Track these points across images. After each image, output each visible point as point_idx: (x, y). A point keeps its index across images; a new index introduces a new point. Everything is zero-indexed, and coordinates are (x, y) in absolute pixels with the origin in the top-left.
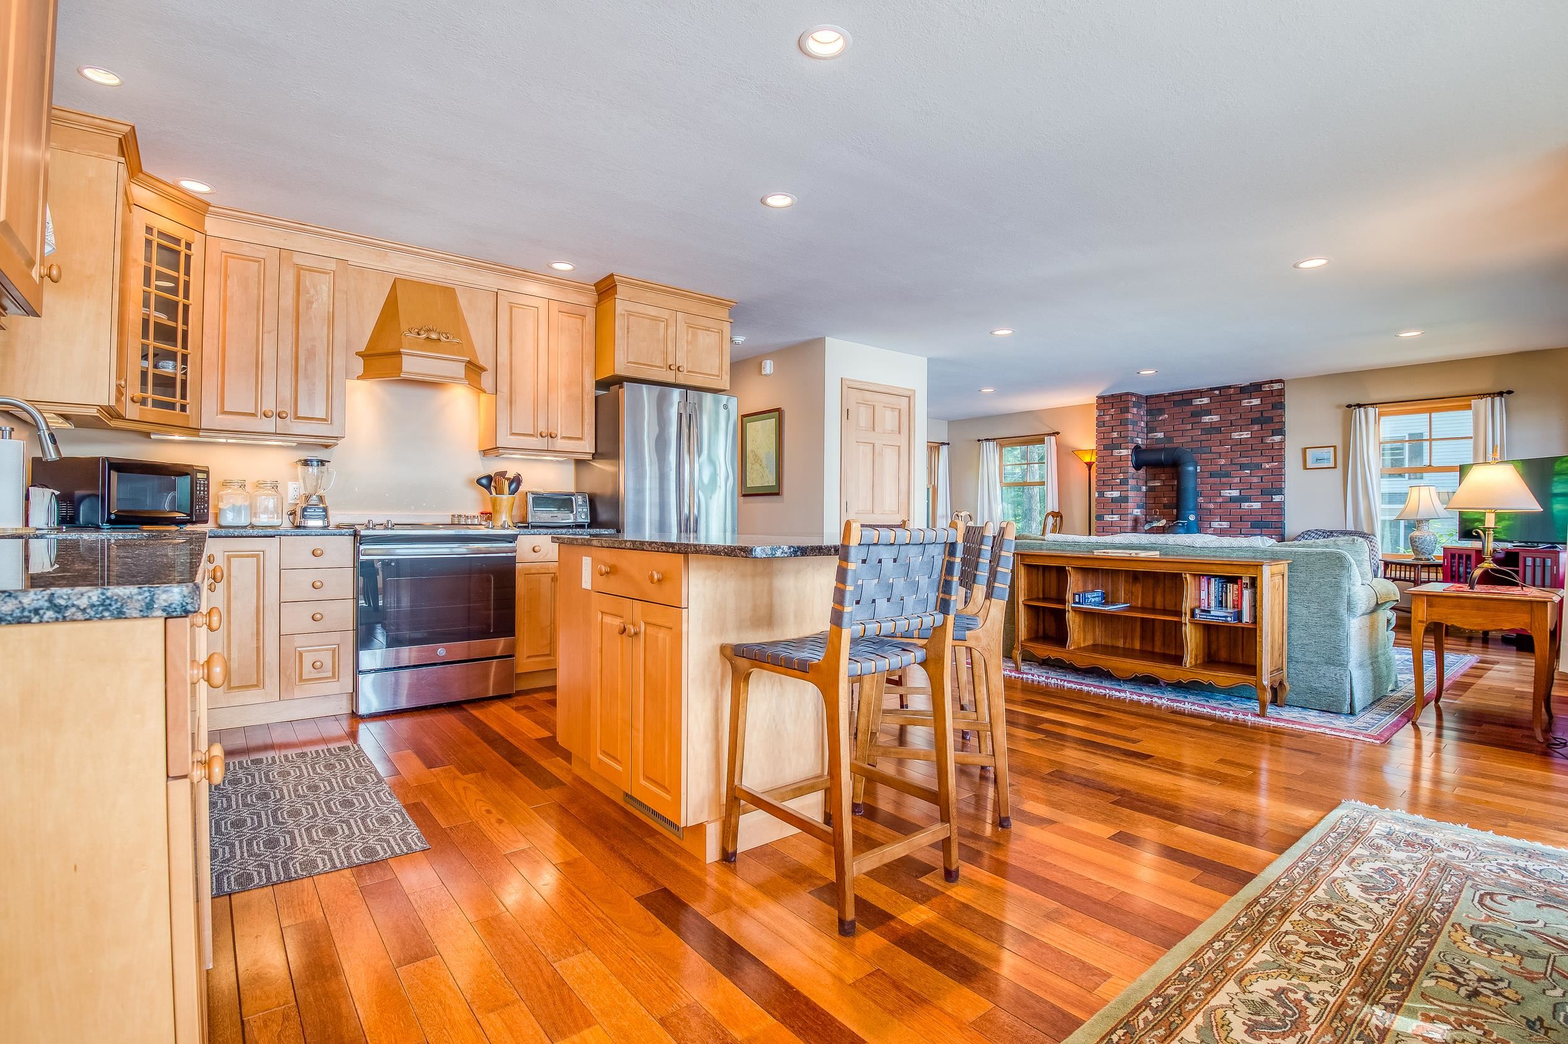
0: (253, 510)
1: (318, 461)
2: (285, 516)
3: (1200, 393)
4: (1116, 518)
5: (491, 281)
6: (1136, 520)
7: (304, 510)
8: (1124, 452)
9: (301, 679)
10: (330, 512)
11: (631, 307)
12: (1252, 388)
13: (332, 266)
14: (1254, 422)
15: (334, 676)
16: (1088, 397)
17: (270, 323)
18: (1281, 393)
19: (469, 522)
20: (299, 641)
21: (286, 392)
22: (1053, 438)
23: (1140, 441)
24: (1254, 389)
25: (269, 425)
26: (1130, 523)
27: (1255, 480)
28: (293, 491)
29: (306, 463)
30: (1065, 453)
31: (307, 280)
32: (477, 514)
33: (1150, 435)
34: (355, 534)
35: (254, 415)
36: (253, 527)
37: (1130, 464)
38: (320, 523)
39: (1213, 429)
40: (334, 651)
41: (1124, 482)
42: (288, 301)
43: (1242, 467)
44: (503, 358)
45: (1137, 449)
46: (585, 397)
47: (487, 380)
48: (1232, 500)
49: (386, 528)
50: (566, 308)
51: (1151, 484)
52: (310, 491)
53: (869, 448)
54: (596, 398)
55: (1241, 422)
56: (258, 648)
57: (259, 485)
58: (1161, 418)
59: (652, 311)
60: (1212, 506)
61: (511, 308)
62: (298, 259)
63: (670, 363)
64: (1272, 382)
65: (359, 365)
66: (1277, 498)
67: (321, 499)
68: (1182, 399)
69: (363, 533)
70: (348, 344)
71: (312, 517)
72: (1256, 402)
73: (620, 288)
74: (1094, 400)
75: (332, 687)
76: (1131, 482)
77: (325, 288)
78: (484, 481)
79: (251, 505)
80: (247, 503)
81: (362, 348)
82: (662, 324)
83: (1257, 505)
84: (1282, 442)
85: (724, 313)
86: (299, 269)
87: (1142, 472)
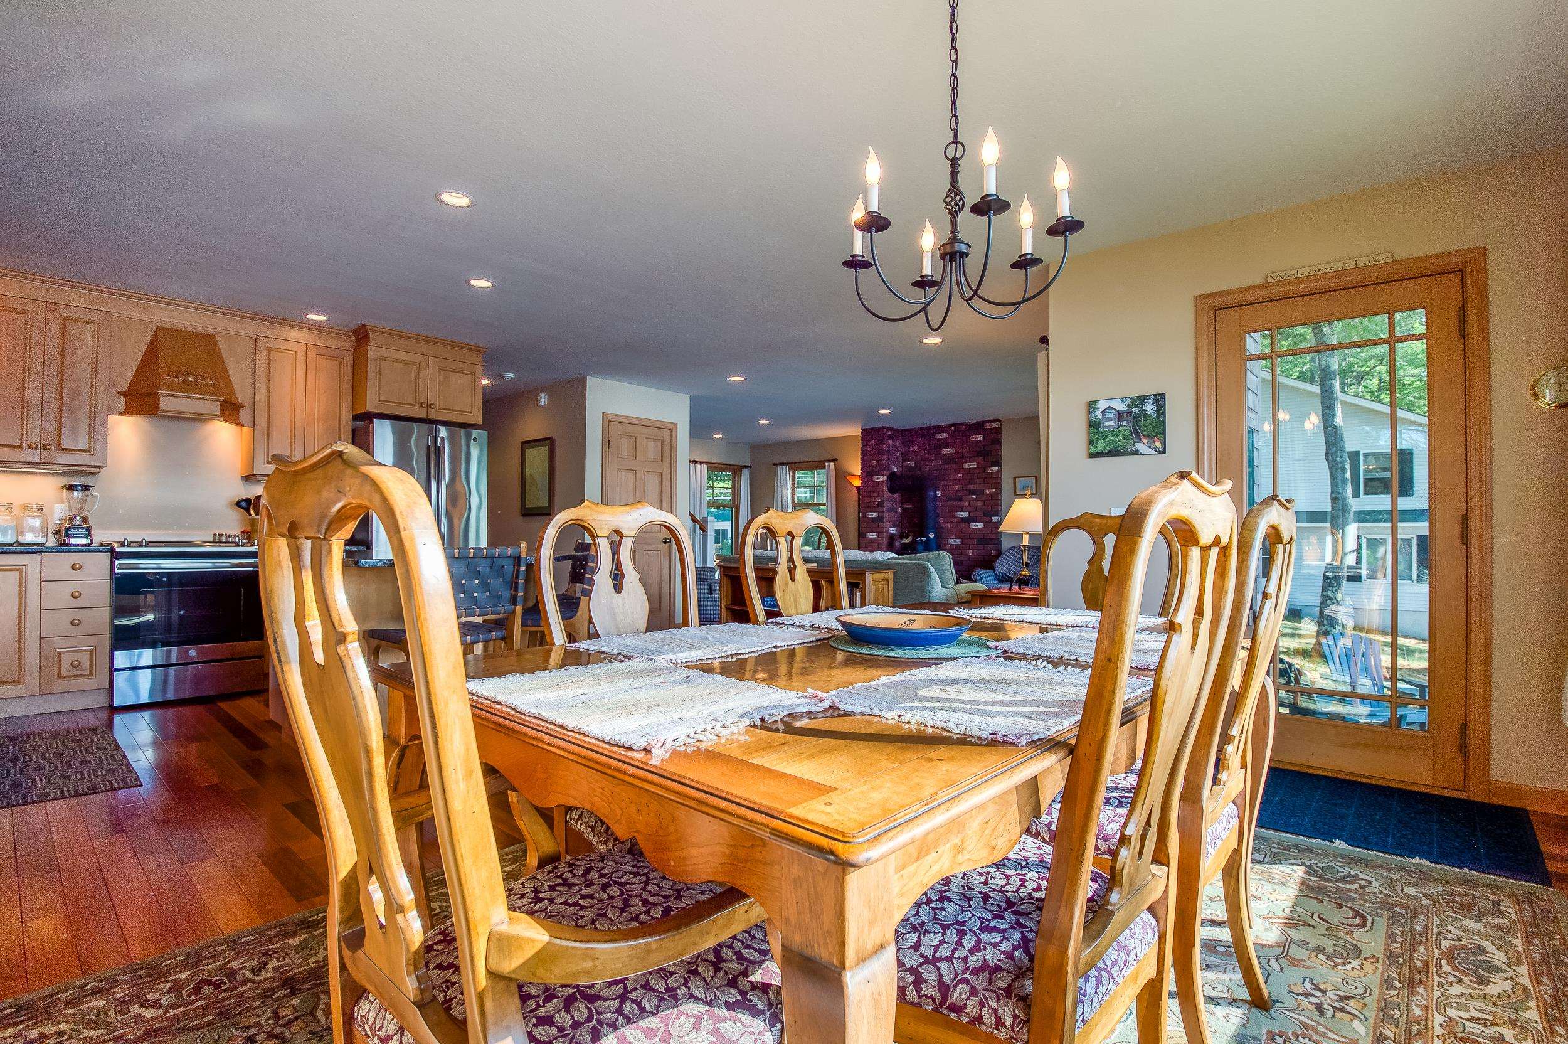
0: (19, 530)
1: (82, 486)
2: (51, 536)
3: (939, 429)
4: (875, 535)
5: (249, 328)
6: (892, 537)
7: (68, 529)
8: (881, 478)
9: (60, 676)
10: (94, 532)
11: (384, 353)
13: (96, 317)
14: (978, 454)
15: (91, 674)
16: (853, 430)
17: (36, 366)
18: (998, 430)
19: (230, 540)
20: (58, 643)
21: (51, 427)
22: (832, 465)
23: (895, 469)
24: (978, 427)
25: (34, 456)
26: (885, 540)
27: (979, 504)
28: (58, 513)
29: (71, 488)
30: (841, 477)
31: (72, 328)
32: (238, 533)
33: (904, 464)
34: (112, 550)
35: (20, 447)
36: (20, 544)
37: (885, 488)
38: (83, 541)
39: (949, 459)
40: (91, 651)
41: (881, 504)
42: (53, 348)
43: (972, 492)
44: (261, 395)
45: (892, 476)
46: (342, 430)
47: (244, 415)
48: (963, 520)
49: (140, 545)
50: (324, 351)
51: (905, 506)
52: (74, 512)
53: (631, 475)
54: (354, 431)
55: (969, 455)
56: (19, 649)
57: (25, 507)
58: (912, 449)
59: (404, 356)
60: (949, 525)
61: (270, 351)
62: (65, 312)
63: (422, 401)
64: (991, 421)
65: (121, 403)
66: (995, 519)
67: (85, 520)
68: (927, 433)
69: (118, 549)
70: (111, 385)
71: (73, 536)
72: (980, 437)
73: (372, 336)
74: (859, 433)
75: (91, 683)
76: (887, 505)
77: (89, 336)
78: (243, 504)
79: (17, 526)
80: (14, 523)
81: (125, 386)
82: (414, 368)
83: (980, 525)
84: (1000, 471)
85: (478, 358)
86: (66, 319)
87: (897, 495)
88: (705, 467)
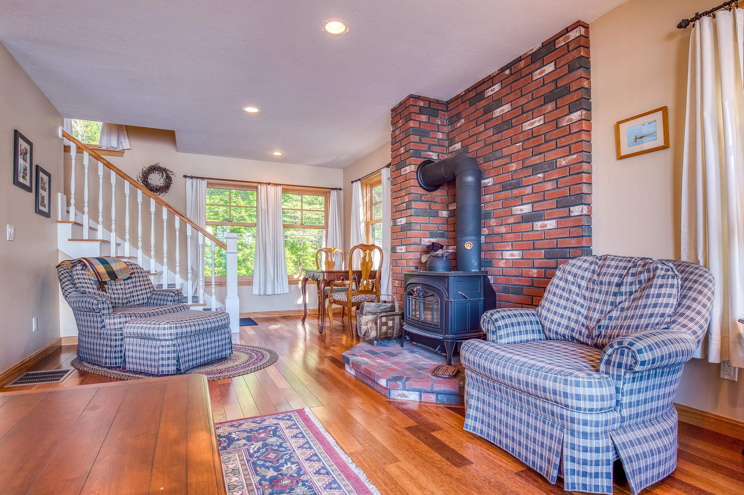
3: (490, 80)
8: (409, 170)
12: (544, 50)
14: (547, 99)
18: (583, 41)
27: (550, 186)
33: (451, 148)
37: (413, 182)
39: (504, 124)
43: (535, 169)
45: (426, 165)
48: (524, 218)
55: (532, 105)
58: (459, 125)
60: (503, 229)
64: (567, 30)
66: (576, 211)
72: (549, 68)
83: (551, 224)
88: (280, 188)
